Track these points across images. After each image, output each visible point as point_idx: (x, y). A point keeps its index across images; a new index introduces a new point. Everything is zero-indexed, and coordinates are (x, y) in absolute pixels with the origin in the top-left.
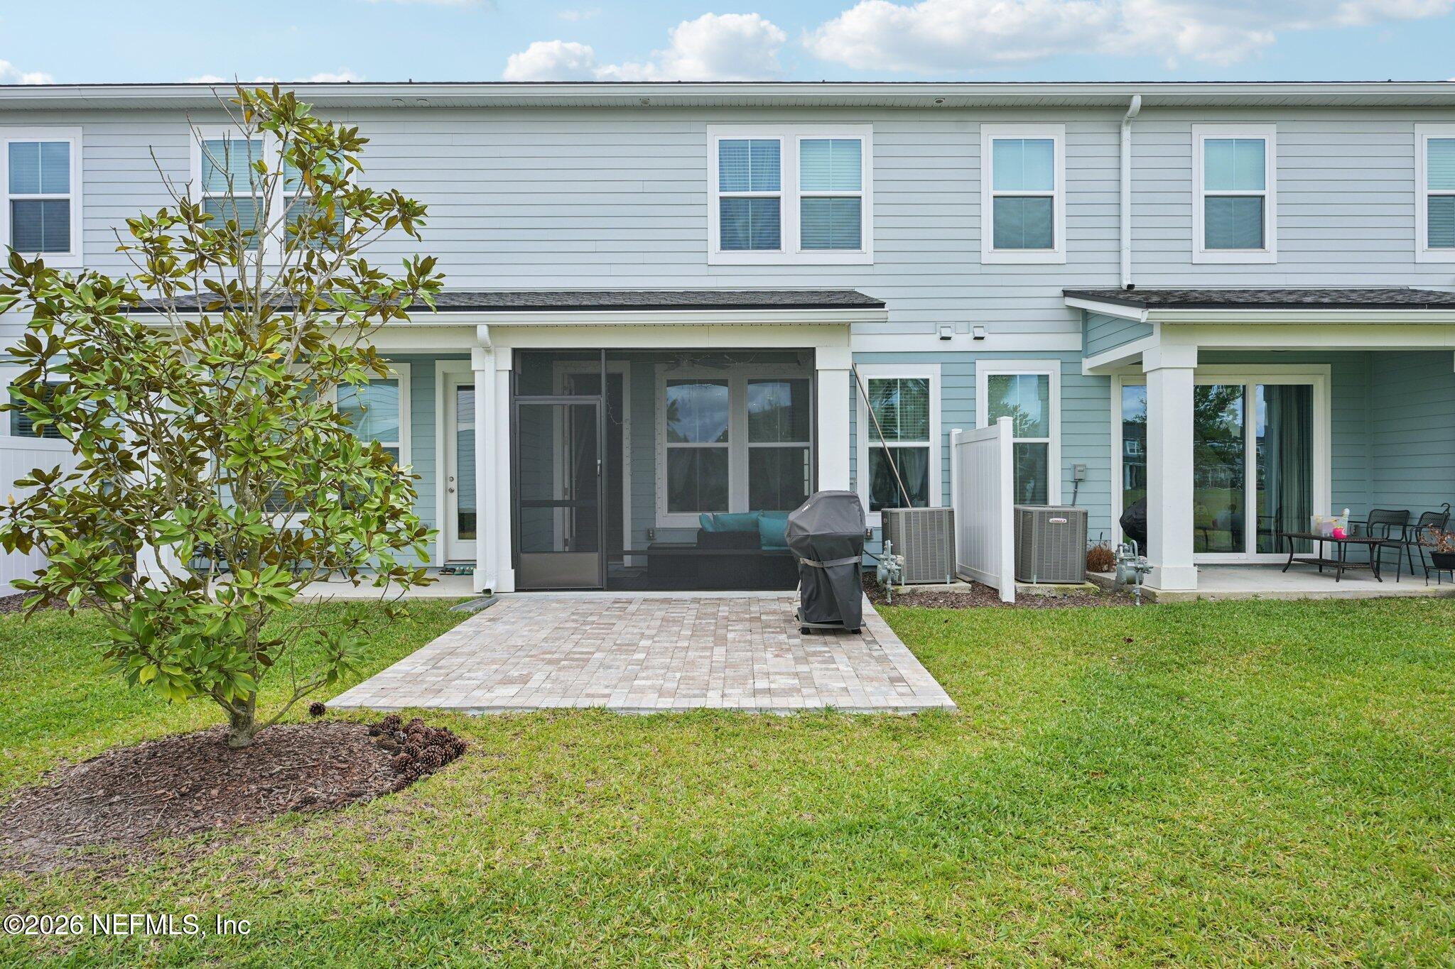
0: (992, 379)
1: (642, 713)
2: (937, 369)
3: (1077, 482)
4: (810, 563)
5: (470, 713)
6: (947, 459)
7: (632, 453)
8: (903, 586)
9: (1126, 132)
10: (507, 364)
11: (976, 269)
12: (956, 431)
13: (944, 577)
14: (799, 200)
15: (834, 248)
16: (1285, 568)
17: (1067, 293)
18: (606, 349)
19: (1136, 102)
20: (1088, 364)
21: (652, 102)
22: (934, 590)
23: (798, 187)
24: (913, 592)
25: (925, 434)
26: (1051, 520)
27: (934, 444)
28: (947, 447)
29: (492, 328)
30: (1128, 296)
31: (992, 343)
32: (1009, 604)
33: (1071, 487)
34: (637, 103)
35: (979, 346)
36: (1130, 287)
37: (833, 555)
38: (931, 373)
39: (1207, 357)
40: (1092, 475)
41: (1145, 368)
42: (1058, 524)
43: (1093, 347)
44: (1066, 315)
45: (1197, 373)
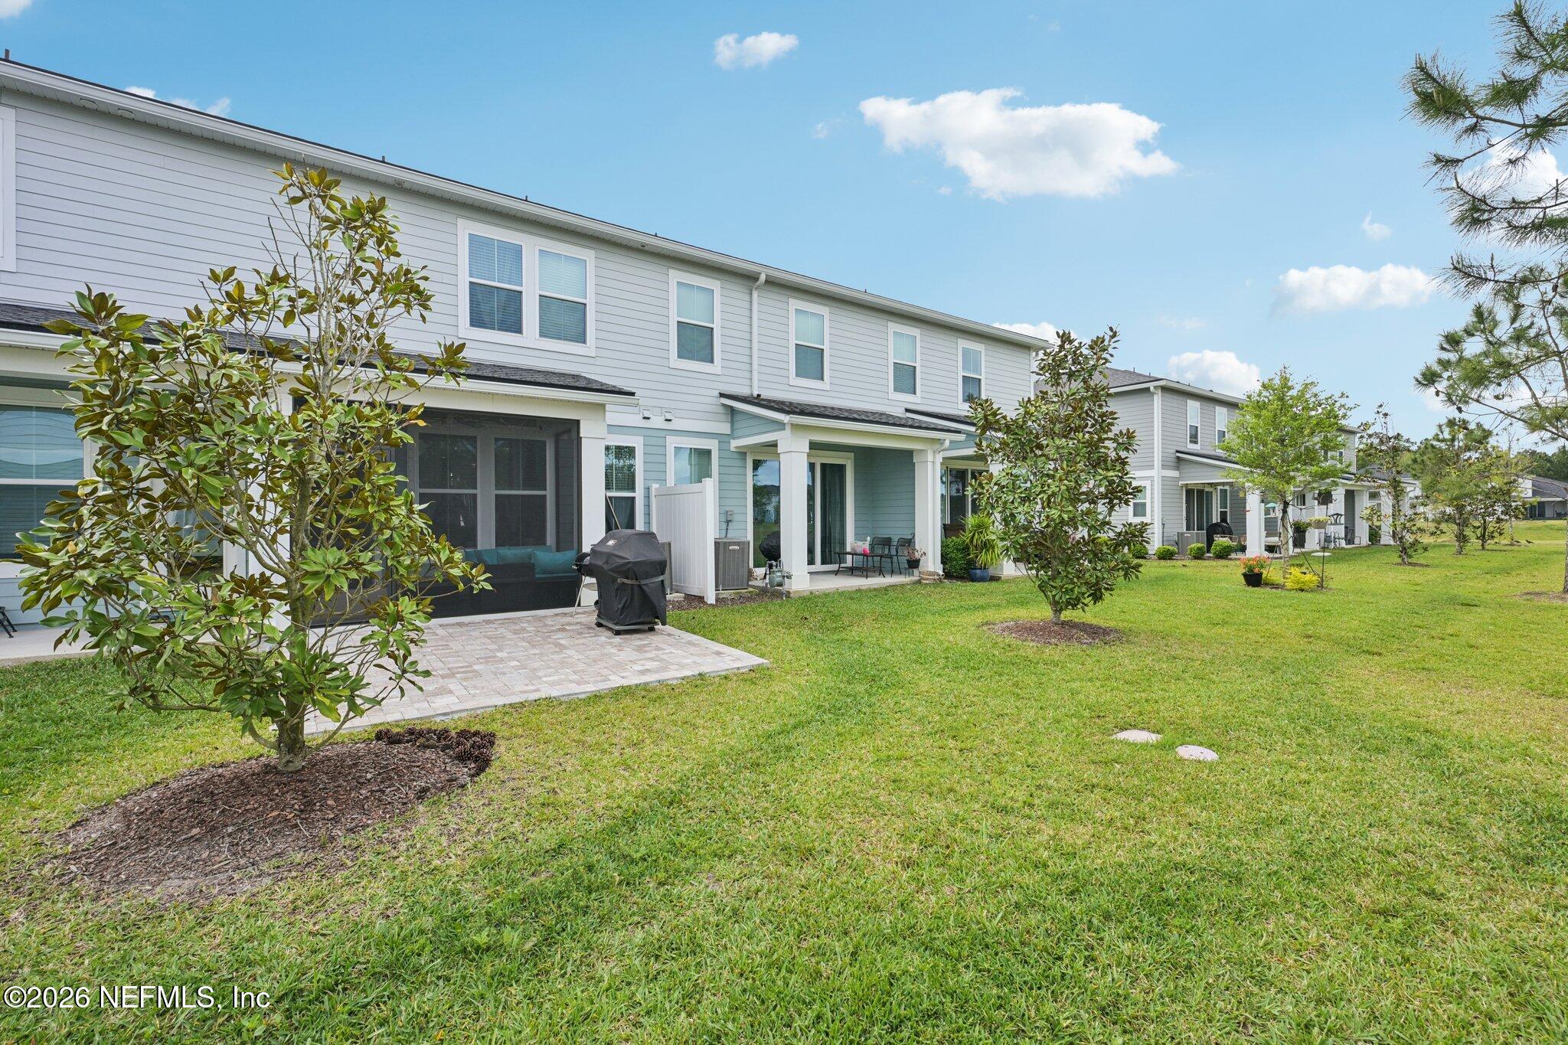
0: (676, 449)
1: (580, 697)
2: (640, 439)
3: (728, 522)
4: (625, 581)
6: (648, 506)
9: (755, 294)
11: (667, 371)
12: (655, 486)
14: (537, 298)
15: (565, 340)
16: (836, 573)
17: (722, 395)
19: (763, 278)
20: (734, 444)
21: (406, 185)
23: (537, 287)
25: (633, 488)
26: (730, 548)
27: (639, 494)
28: (647, 497)
30: (757, 401)
31: (677, 424)
32: (713, 605)
33: (724, 526)
35: (668, 426)
36: (759, 395)
37: (648, 576)
38: (635, 442)
39: (814, 446)
40: (736, 518)
41: (780, 450)
42: (734, 550)
43: (738, 433)
44: (721, 410)
45: (809, 455)
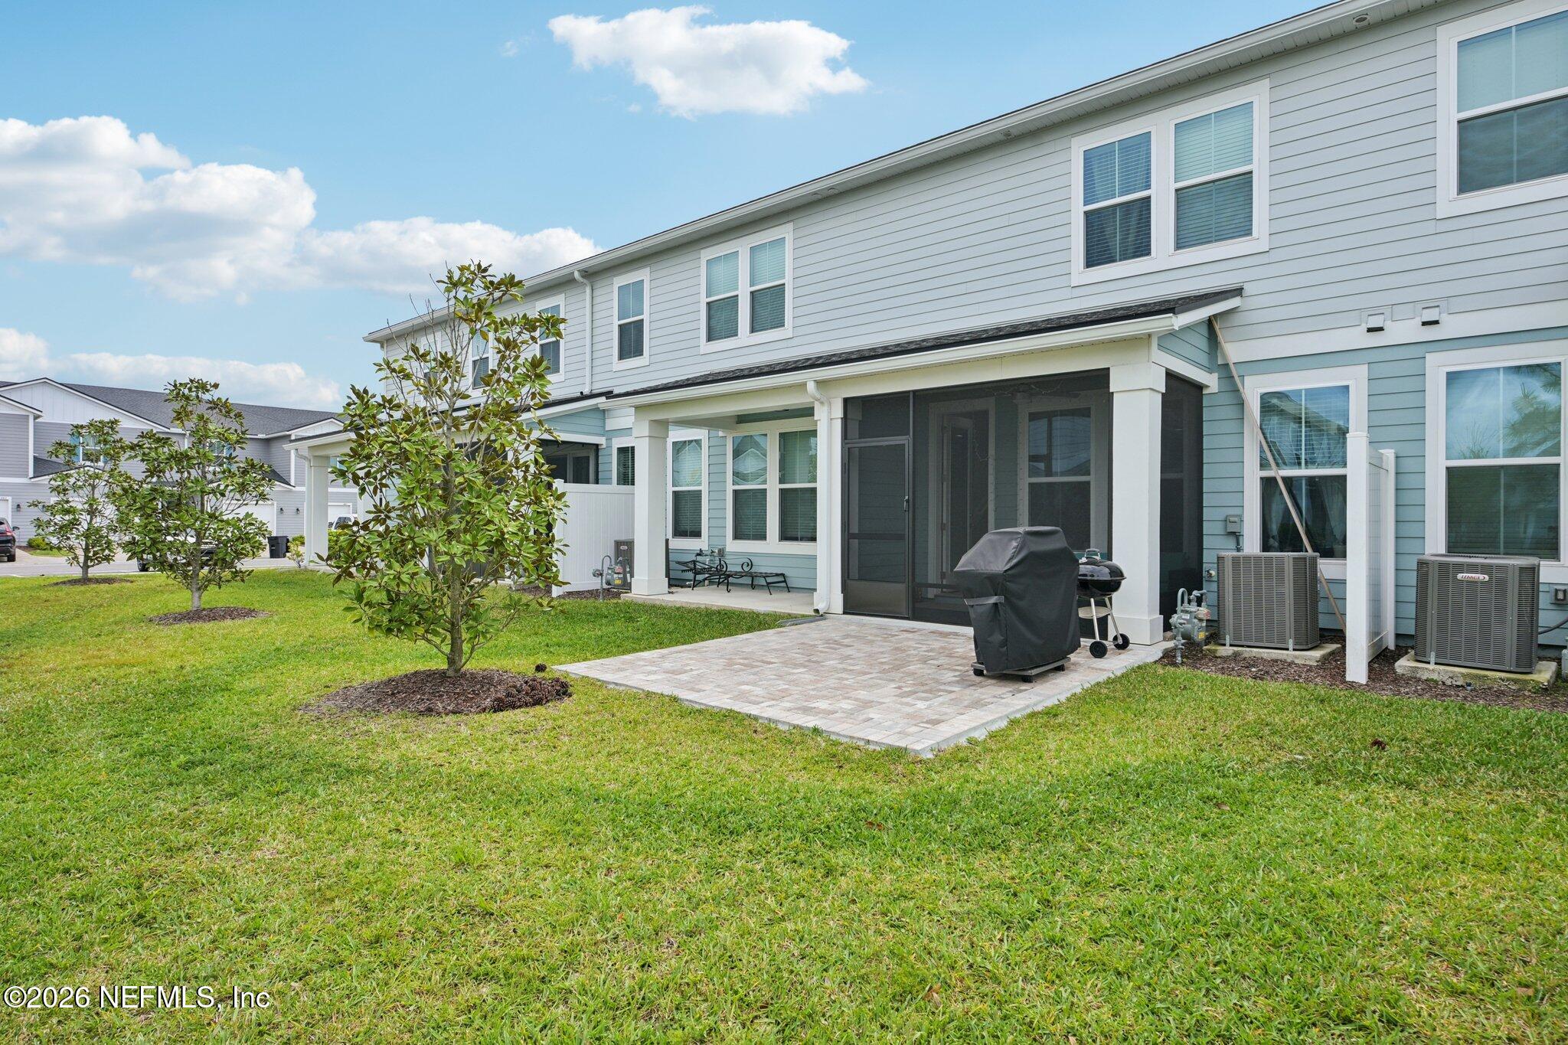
0: (1452, 378)
2: (1363, 371)
5: (612, 686)
7: (996, 488)
8: (1227, 647)
10: (838, 412)
11: (1430, 228)
13: (1284, 641)
14: (1175, 193)
15: (1216, 241)
18: (914, 392)
21: (1014, 132)
22: (1265, 656)
23: (1172, 180)
24: (1236, 655)
26: (1460, 576)
29: (820, 383)
31: (1452, 328)
32: (1352, 685)
34: (1002, 137)
35: (1431, 334)
38: (1352, 377)
42: (1472, 583)
